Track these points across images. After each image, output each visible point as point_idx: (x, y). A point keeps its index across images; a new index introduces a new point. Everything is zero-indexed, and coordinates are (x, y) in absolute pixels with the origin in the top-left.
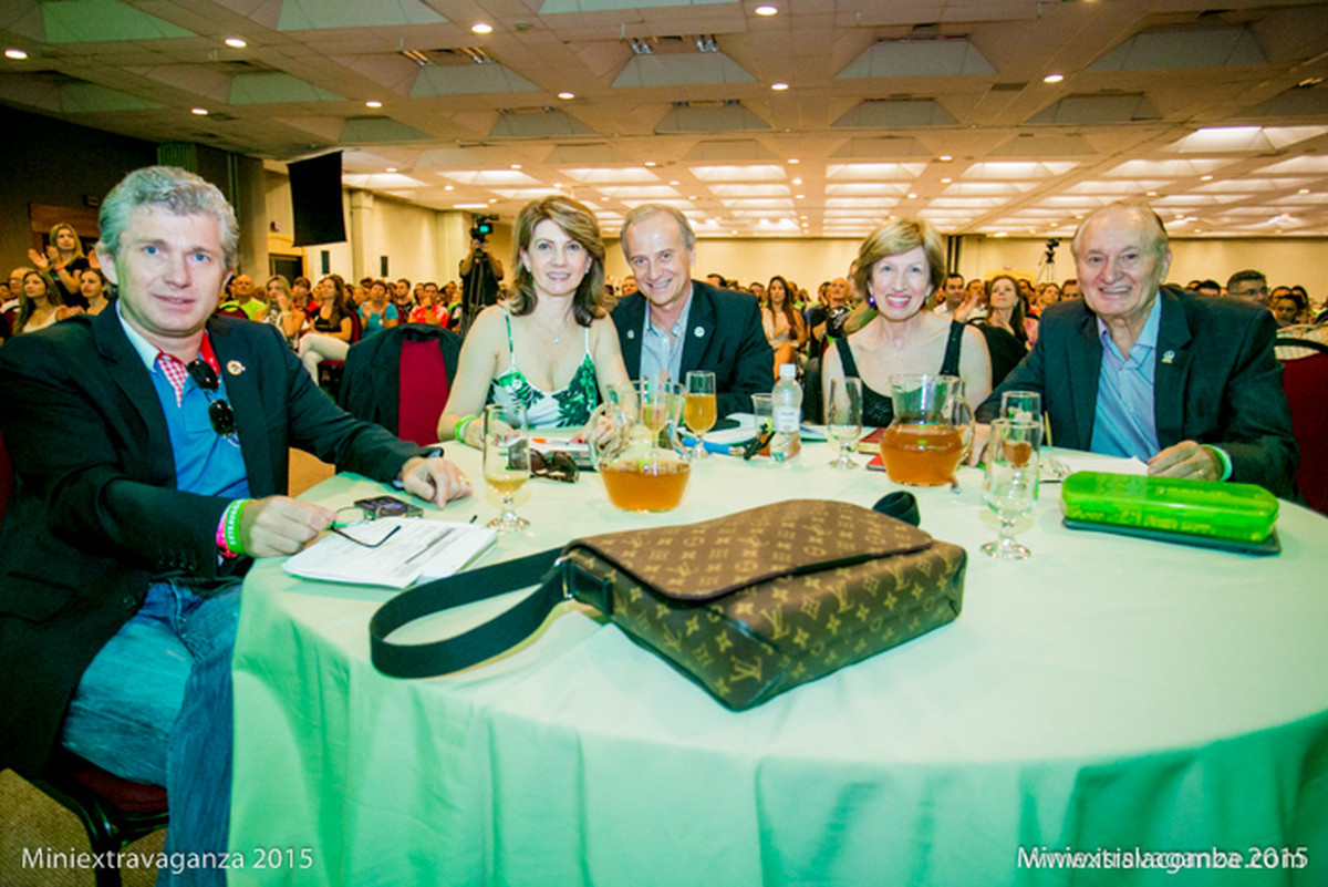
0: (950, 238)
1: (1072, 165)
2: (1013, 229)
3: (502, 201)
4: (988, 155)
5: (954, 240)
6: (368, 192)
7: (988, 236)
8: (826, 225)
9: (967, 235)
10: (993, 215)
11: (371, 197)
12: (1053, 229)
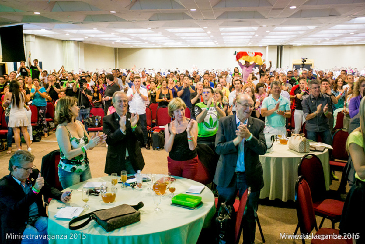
0: (278, 46)
1: (316, 27)
2: (304, 43)
3: (89, 38)
4: (280, 25)
5: (280, 47)
6: (33, 35)
7: (293, 45)
8: (225, 43)
9: (285, 46)
10: (292, 40)
11: (34, 37)
12: (319, 43)
